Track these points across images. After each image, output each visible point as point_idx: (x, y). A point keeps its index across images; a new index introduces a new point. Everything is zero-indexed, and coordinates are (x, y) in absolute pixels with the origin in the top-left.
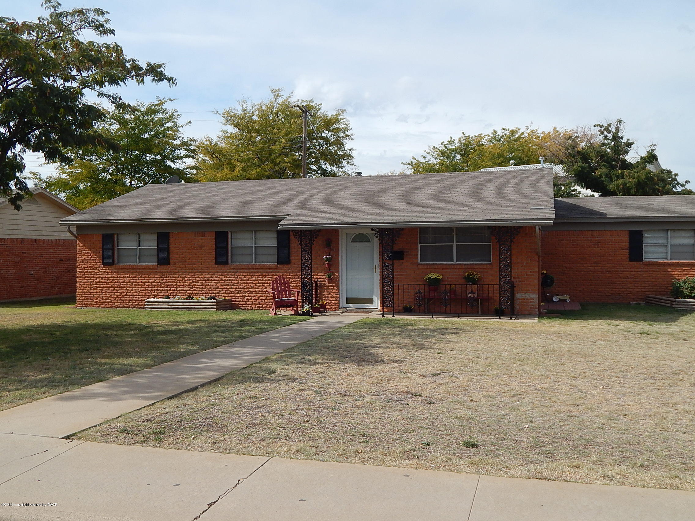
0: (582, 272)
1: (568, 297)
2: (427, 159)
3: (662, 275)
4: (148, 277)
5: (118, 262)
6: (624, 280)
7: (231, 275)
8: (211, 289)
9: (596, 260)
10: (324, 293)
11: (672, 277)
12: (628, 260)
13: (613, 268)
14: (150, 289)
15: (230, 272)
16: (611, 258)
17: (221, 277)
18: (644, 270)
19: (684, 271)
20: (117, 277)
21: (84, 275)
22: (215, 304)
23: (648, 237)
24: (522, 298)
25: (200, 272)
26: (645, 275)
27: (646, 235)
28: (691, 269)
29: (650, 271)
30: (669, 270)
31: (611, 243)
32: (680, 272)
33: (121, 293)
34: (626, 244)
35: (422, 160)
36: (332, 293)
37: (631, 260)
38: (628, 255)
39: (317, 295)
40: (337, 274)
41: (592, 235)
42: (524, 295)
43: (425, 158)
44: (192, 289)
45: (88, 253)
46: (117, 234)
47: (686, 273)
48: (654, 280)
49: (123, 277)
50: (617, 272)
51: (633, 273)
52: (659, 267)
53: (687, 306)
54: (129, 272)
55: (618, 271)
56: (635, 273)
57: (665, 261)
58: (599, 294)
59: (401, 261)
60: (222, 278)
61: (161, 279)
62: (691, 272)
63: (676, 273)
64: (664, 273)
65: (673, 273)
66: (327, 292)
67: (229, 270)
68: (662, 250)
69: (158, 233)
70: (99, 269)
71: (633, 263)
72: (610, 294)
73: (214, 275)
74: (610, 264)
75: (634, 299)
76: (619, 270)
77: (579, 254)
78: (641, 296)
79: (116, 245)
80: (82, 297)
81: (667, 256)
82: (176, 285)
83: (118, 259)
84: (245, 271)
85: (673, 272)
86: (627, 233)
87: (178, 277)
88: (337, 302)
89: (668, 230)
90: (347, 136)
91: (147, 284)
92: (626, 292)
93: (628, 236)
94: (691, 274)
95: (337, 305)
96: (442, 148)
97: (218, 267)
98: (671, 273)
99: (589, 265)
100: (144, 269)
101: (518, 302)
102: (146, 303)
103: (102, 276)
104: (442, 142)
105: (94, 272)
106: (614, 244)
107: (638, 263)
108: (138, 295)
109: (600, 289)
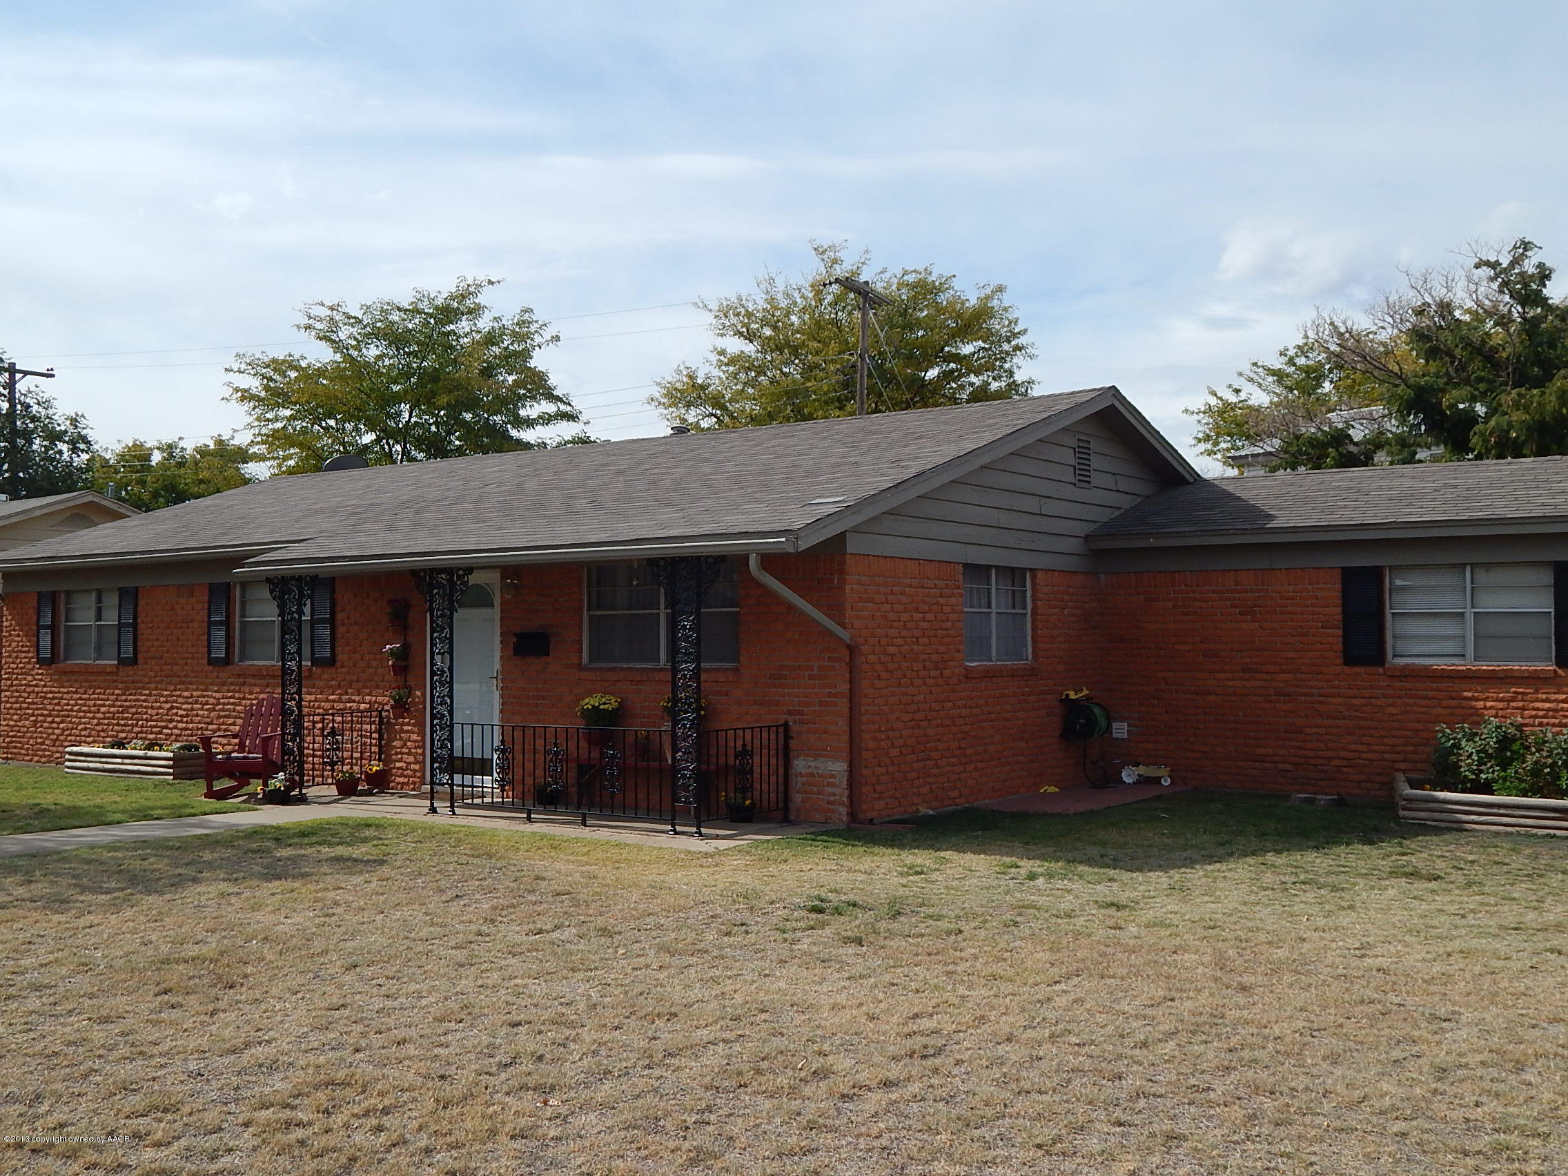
0: (1212, 698)
1: (1163, 772)
2: (1243, 396)
3: (1446, 711)
4: (104, 694)
5: (66, 659)
6: (1330, 722)
7: (234, 691)
8: (200, 726)
9: (1248, 660)
10: (394, 744)
11: (1475, 718)
12: (1340, 661)
13: (1298, 686)
14: (106, 721)
15: (232, 684)
16: (1291, 655)
17: (217, 695)
18: (1390, 692)
19: (1513, 699)
20: (59, 692)
21: (12, 685)
22: (171, 763)
23: (1403, 589)
24: (809, 771)
25: (183, 683)
26: (1393, 710)
27: (1398, 582)
28: (1537, 692)
29: (1407, 696)
30: (1466, 694)
31: (1290, 609)
32: (1501, 700)
33: (63, 730)
34: (1336, 612)
35: (1233, 399)
36: (409, 744)
37: (1350, 659)
38: (1340, 647)
39: (380, 746)
40: (418, 693)
41: (1236, 583)
42: (812, 764)
43: (1237, 391)
44: (171, 726)
45: (18, 635)
46: (68, 593)
47: (1521, 704)
48: (1419, 726)
49: (68, 693)
50: (1308, 699)
51: (1358, 702)
52: (1435, 685)
53: (1437, 815)
54: (76, 681)
55: (1311, 695)
56: (1364, 701)
57: (1460, 665)
58: (1257, 764)
59: (544, 659)
60: (219, 699)
61: (124, 698)
62: (1537, 700)
63: (1489, 704)
64: (1453, 703)
65: (1480, 704)
66: (401, 739)
67: (230, 680)
68: (1449, 628)
69: (120, 589)
70: (33, 673)
71: (1357, 669)
72: (1289, 767)
73: (206, 690)
74: (1290, 672)
75: (1359, 782)
76: (1316, 692)
77: (1201, 642)
78: (1380, 774)
79: (63, 618)
80: (8, 736)
81: (1464, 647)
82: (146, 713)
83: (65, 650)
84: (258, 682)
85: (1478, 700)
86: (1337, 575)
87: (150, 695)
88: (417, 767)
89: (1465, 565)
90: (1018, 348)
91: (103, 709)
92: (1337, 762)
93: (1338, 586)
94: (1537, 709)
95: (418, 774)
96: (1278, 363)
97: (213, 671)
98: (1473, 703)
99: (1230, 676)
100: (98, 673)
101: (800, 785)
102: (67, 756)
103: (36, 689)
104: (1282, 348)
105: (25, 679)
106: (1299, 610)
107: (1372, 669)
108: (89, 736)
109: (1261, 751)
